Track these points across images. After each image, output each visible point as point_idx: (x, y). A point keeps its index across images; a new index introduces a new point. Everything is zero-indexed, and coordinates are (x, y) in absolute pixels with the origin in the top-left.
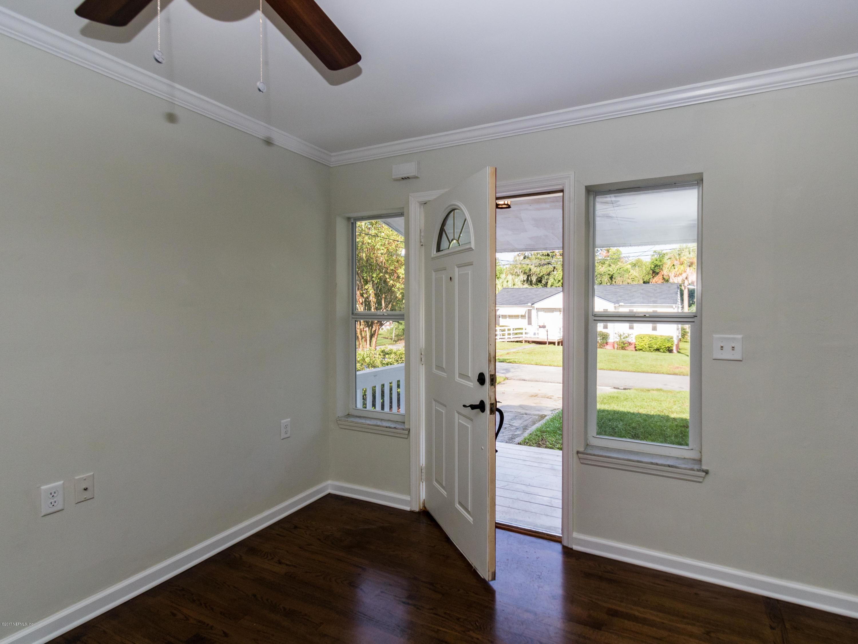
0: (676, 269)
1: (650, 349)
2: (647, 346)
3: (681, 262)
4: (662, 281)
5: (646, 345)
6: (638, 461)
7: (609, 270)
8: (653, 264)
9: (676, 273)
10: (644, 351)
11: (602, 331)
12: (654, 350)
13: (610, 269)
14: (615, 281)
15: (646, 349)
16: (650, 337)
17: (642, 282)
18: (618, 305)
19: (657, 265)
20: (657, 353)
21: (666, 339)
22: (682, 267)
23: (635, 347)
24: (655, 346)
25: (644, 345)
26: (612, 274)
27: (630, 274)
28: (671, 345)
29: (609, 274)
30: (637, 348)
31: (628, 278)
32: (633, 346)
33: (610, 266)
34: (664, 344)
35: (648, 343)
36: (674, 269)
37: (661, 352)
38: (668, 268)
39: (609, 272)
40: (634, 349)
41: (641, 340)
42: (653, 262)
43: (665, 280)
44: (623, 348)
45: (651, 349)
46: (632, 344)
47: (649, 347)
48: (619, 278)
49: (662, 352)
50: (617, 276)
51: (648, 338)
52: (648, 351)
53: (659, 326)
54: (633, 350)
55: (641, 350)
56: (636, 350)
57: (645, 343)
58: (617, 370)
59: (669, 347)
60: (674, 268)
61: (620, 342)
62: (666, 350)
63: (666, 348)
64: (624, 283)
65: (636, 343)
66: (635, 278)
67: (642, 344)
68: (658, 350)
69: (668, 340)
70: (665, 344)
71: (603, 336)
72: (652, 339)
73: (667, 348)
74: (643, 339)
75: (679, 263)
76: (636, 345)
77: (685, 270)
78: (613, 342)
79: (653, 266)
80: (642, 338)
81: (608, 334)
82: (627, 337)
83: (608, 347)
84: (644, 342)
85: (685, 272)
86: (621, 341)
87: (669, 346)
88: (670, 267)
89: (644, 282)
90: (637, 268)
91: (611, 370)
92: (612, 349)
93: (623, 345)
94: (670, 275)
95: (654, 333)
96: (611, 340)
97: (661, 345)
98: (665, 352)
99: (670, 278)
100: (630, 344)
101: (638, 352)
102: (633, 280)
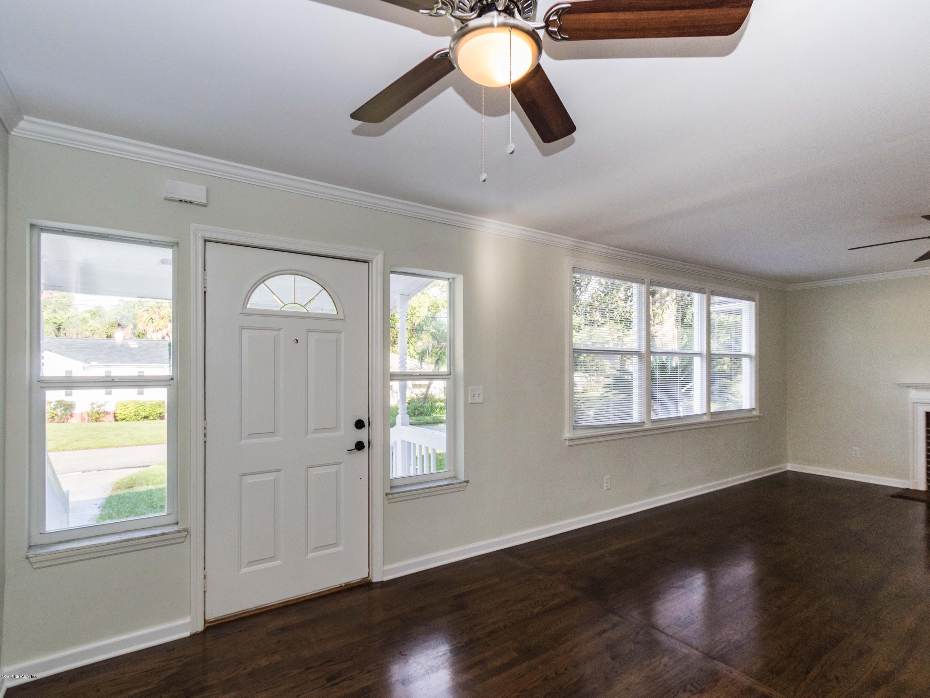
0: (155, 324)
1: (136, 417)
2: (133, 414)
3: (162, 317)
4: (131, 336)
5: (130, 413)
6: (430, 488)
7: (56, 318)
8: (119, 314)
9: (154, 328)
10: (128, 421)
11: (63, 399)
12: (141, 418)
13: (56, 315)
14: (64, 332)
15: (130, 418)
16: (136, 403)
17: (105, 336)
18: (89, 365)
19: (125, 316)
20: (146, 421)
21: (157, 404)
22: (162, 322)
23: (115, 417)
24: (143, 414)
25: (129, 413)
26: (60, 322)
27: (89, 325)
28: (163, 410)
29: (54, 323)
30: (118, 418)
31: (87, 330)
32: (112, 416)
33: (55, 311)
34: (154, 411)
35: (134, 410)
36: (152, 324)
37: (150, 419)
38: (144, 322)
39: (55, 321)
40: (113, 419)
41: (124, 407)
42: (120, 312)
43: (135, 335)
44: (97, 420)
45: (138, 417)
46: (109, 413)
47: (135, 415)
48: (71, 329)
49: (153, 420)
50: (68, 327)
51: (133, 404)
52: (134, 420)
53: (147, 391)
54: (111, 421)
55: (124, 419)
56: (116, 420)
57: (130, 411)
58: (112, 446)
59: (160, 414)
60: (153, 322)
61: (92, 412)
62: (157, 417)
63: (157, 414)
64: (79, 336)
65: (117, 412)
66: (97, 330)
67: (126, 412)
68: (146, 417)
69: (159, 406)
70: (156, 410)
71: (66, 407)
72: (139, 405)
73: (159, 415)
74: (127, 406)
75: (158, 317)
76: (116, 415)
77: (166, 325)
78: (81, 413)
79: (119, 317)
80: (126, 404)
81: (73, 403)
82: (103, 405)
83: (72, 420)
84: (128, 410)
85: (166, 327)
86: (95, 411)
87: (161, 412)
88: (147, 321)
89: (107, 337)
90: (98, 318)
91: (102, 447)
92: (80, 422)
93: (98, 416)
94: (147, 330)
95: (141, 398)
96: (77, 411)
97: (151, 411)
98: (156, 420)
99: (148, 333)
100: (107, 413)
101: (120, 422)
102: (93, 332)
